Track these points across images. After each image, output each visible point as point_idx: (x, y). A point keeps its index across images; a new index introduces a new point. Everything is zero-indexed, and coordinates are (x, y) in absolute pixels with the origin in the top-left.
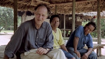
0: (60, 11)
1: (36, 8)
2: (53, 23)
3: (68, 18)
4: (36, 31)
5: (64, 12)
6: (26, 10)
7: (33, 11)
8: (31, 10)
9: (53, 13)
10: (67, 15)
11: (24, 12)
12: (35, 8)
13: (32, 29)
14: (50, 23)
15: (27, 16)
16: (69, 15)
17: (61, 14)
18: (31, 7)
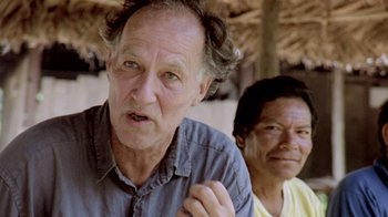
0: (302, 41)
1: (117, 23)
2: (264, 142)
3: (367, 97)
4: (120, 200)
5: (329, 48)
6: (38, 40)
7: (94, 47)
8: (80, 35)
9: (246, 55)
10: (356, 72)
11: (24, 49)
12: (109, 24)
13: (90, 191)
14: (233, 139)
15: (48, 82)
16: (371, 71)
17: (309, 64)
18: (81, 12)
